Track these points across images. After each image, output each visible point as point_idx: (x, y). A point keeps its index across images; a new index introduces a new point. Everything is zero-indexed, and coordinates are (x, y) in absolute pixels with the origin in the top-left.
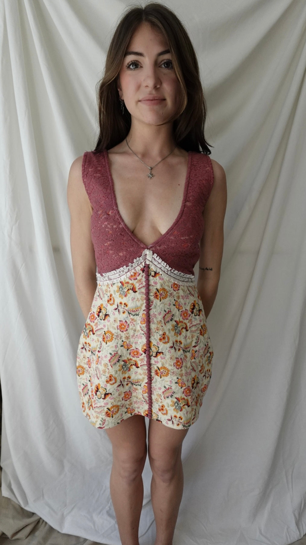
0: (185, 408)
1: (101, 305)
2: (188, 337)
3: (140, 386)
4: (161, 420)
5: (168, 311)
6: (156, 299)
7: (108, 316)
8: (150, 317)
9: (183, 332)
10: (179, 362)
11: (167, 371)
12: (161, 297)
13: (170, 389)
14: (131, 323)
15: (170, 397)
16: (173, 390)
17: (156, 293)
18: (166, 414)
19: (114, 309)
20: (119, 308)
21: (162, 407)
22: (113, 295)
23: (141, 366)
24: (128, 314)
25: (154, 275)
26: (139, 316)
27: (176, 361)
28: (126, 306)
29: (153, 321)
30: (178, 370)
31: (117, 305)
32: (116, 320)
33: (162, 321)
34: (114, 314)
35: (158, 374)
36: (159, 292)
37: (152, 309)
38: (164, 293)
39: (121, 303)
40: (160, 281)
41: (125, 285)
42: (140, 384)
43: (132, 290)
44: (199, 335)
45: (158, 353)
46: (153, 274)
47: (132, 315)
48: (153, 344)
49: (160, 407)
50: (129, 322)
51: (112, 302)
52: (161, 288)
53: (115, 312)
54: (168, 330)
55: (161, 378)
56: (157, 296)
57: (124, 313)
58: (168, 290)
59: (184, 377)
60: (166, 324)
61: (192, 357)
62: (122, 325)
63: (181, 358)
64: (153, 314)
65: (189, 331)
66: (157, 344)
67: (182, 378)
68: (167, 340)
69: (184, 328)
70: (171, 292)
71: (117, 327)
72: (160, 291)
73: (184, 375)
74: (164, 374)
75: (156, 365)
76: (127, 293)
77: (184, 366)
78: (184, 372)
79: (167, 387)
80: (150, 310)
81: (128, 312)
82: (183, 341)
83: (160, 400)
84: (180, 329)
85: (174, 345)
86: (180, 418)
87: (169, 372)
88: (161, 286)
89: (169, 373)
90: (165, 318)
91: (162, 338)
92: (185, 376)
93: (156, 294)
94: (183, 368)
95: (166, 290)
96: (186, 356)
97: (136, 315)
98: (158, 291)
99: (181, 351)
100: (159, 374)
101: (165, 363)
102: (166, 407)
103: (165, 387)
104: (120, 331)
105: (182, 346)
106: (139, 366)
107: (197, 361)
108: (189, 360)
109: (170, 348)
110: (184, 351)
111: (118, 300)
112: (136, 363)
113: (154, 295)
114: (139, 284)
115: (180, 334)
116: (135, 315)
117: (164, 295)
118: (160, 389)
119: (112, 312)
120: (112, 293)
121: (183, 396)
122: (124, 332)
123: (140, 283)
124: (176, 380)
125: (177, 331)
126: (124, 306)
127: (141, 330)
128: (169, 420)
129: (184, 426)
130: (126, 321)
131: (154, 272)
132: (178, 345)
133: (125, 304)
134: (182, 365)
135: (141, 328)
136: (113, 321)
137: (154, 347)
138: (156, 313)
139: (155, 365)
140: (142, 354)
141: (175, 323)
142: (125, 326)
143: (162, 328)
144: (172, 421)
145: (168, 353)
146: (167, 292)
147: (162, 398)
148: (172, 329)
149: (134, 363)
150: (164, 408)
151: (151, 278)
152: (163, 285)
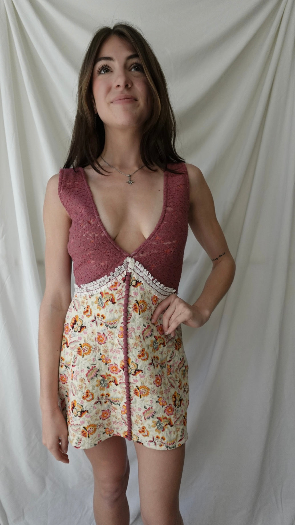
0: (167, 428)
1: (76, 317)
2: (164, 352)
3: (119, 406)
4: (142, 442)
5: (148, 325)
6: (135, 312)
7: (85, 327)
8: (128, 330)
9: (161, 348)
10: (158, 379)
11: (146, 390)
12: (140, 310)
13: (151, 409)
14: (109, 336)
15: (151, 417)
16: (154, 409)
17: (135, 305)
18: (148, 435)
19: (91, 320)
20: (96, 320)
21: (143, 428)
22: (91, 307)
23: (120, 383)
24: (106, 326)
25: (135, 285)
26: (117, 328)
27: (156, 378)
28: (104, 318)
29: (131, 335)
30: (158, 388)
31: (94, 316)
32: (93, 332)
33: (141, 336)
34: (91, 325)
35: (137, 394)
36: (138, 305)
37: (129, 322)
38: (144, 306)
39: (98, 315)
40: (141, 292)
41: (105, 296)
42: (119, 404)
43: (111, 301)
44: (174, 349)
45: (137, 371)
46: (134, 283)
47: (109, 327)
48: (132, 361)
49: (140, 429)
50: (106, 335)
51: (89, 313)
52: (142, 300)
53: (92, 324)
54: (147, 346)
55: (140, 398)
56: (136, 308)
57: (101, 325)
58: (147, 303)
59: (164, 395)
60: (145, 339)
61: (168, 372)
62: (100, 337)
63: (159, 375)
64: (132, 327)
65: (166, 346)
66: (136, 361)
67: (162, 396)
68: (146, 357)
69: (162, 343)
70: (150, 305)
71: (95, 339)
72: (140, 303)
73: (163, 392)
74: (143, 394)
75: (136, 384)
76: (106, 304)
77: (163, 383)
78: (163, 389)
79: (148, 407)
80: (128, 323)
81: (105, 324)
82: (160, 357)
83: (140, 421)
84: (158, 345)
85: (153, 361)
86: (162, 438)
87: (150, 391)
88: (142, 297)
89: (149, 393)
90: (144, 333)
91: (141, 354)
92: (165, 393)
93: (136, 307)
94: (162, 385)
95: (146, 302)
96: (163, 372)
97: (114, 328)
98: (137, 303)
99: (159, 367)
100: (139, 394)
101: (144, 382)
102: (147, 428)
103: (145, 407)
104: (99, 343)
105: (159, 361)
106: (118, 383)
107: (173, 376)
108: (166, 376)
109: (149, 365)
110: (161, 366)
111: (95, 311)
112: (115, 380)
113: (133, 308)
114: (118, 294)
115: (157, 350)
116: (112, 328)
117: (143, 308)
118: (140, 409)
119: (90, 324)
120: (90, 304)
121: (165, 415)
122: (102, 344)
123: (120, 294)
124: (157, 399)
125: (155, 347)
126: (102, 318)
127: (119, 345)
128: (151, 441)
129: (167, 447)
130: (104, 334)
131: (135, 281)
132: (156, 361)
133: (102, 316)
134: (161, 382)
135: (118, 341)
136: (91, 333)
137: (133, 365)
138: (134, 327)
139: (134, 383)
140: (121, 371)
141: (153, 339)
142: (103, 339)
143: (141, 343)
144: (154, 442)
145: (147, 370)
146: (147, 305)
147: (143, 419)
148: (150, 345)
149: (113, 380)
150: (145, 430)
151: (132, 288)
152: (144, 296)
